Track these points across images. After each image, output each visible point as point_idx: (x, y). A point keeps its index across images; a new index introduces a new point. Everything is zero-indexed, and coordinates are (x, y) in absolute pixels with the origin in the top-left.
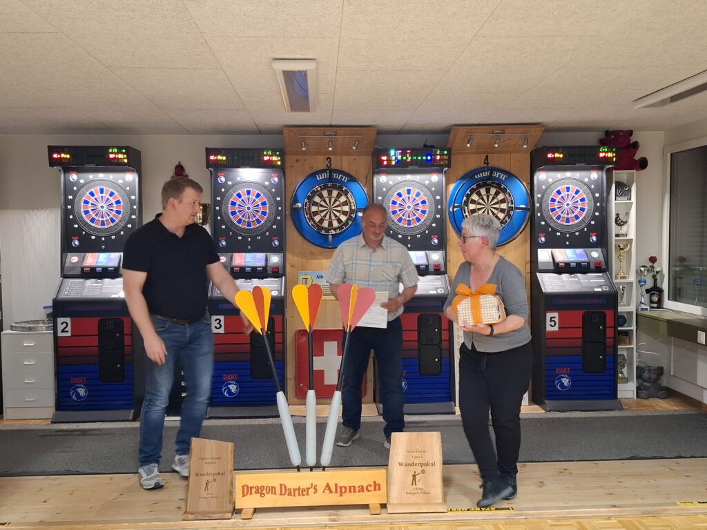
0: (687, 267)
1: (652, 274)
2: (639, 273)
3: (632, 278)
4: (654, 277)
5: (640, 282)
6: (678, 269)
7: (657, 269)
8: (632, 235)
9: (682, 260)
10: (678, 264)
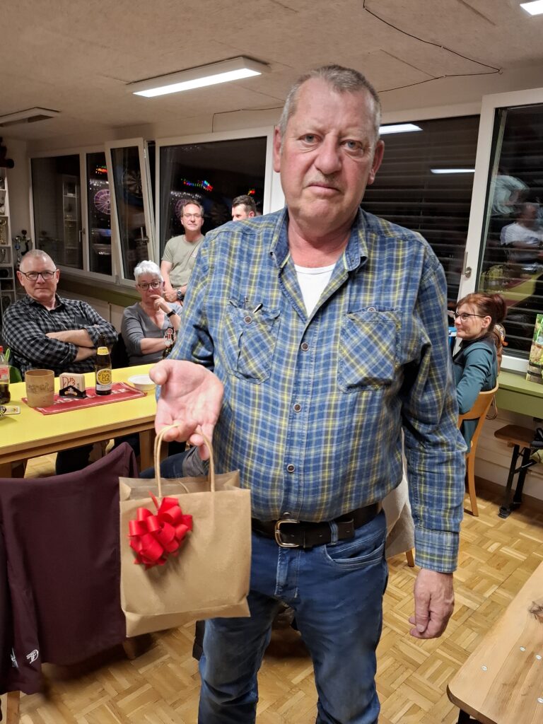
0: (48, 238)
1: (24, 242)
2: (14, 241)
3: (10, 244)
4: (26, 244)
5: (16, 247)
6: (41, 239)
7: (28, 239)
8: (7, 214)
9: (44, 233)
10: (42, 236)
